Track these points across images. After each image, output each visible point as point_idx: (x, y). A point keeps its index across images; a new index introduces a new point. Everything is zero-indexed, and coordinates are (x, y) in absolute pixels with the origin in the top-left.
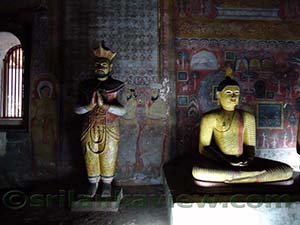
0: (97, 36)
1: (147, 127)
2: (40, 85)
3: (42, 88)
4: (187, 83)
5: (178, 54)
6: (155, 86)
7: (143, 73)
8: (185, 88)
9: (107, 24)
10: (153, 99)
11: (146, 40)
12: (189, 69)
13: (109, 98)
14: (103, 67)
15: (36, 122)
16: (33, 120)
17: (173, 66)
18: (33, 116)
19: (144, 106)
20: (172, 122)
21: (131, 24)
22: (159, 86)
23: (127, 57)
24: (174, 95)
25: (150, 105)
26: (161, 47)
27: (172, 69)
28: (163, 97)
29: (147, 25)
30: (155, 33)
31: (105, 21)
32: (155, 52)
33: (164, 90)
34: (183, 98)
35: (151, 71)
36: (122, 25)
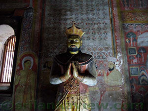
0: (67, 24)
1: (107, 93)
2: (24, 60)
3: (25, 62)
4: (137, 57)
5: (127, 36)
6: (111, 59)
7: (101, 50)
8: (135, 61)
9: (74, 16)
10: (110, 70)
11: (102, 26)
12: (137, 46)
13: (82, 70)
14: (76, 43)
15: (18, 88)
16: (16, 86)
17: (124, 44)
18: (16, 84)
19: (103, 75)
20: (127, 89)
21: (90, 16)
22: (114, 59)
23: (89, 38)
24: (127, 66)
25: (108, 74)
26: (114, 30)
27: (124, 47)
28: (118, 68)
29: (102, 16)
30: (108, 21)
31: (72, 14)
32: (110, 34)
33: (118, 62)
34: (134, 69)
35: (107, 48)
36: (84, 16)
